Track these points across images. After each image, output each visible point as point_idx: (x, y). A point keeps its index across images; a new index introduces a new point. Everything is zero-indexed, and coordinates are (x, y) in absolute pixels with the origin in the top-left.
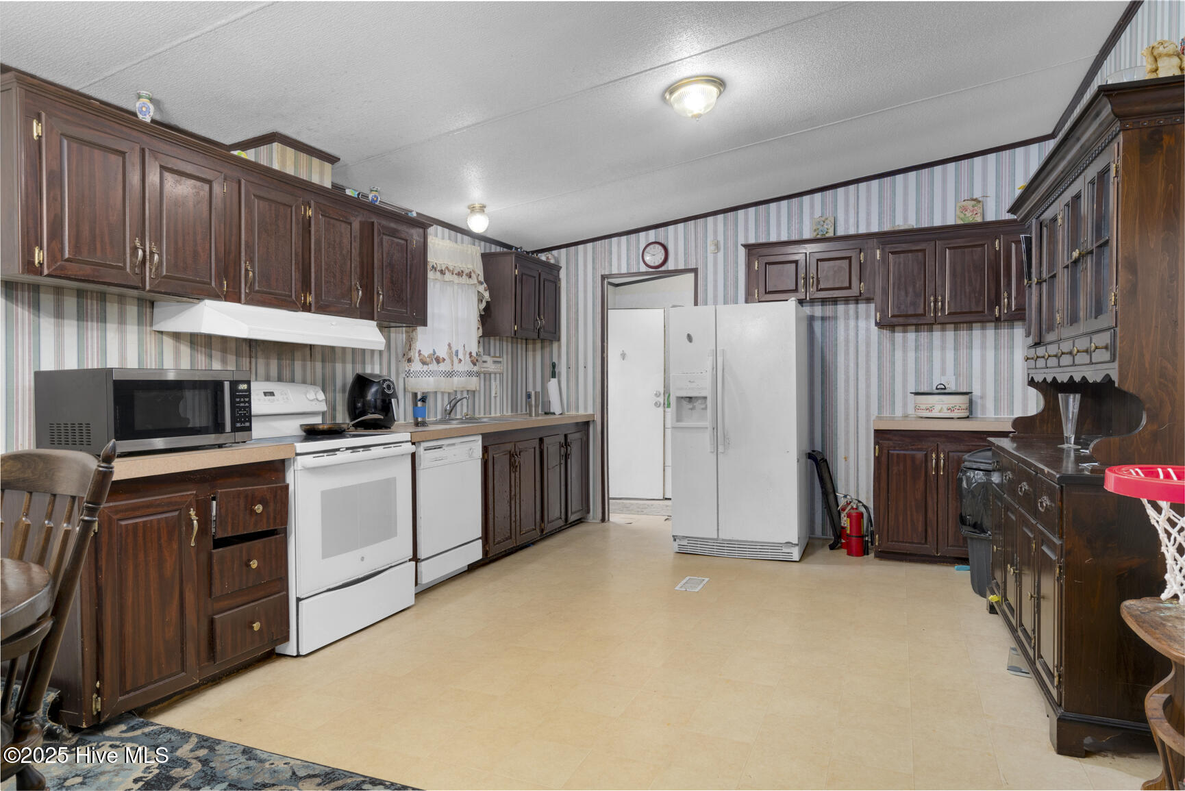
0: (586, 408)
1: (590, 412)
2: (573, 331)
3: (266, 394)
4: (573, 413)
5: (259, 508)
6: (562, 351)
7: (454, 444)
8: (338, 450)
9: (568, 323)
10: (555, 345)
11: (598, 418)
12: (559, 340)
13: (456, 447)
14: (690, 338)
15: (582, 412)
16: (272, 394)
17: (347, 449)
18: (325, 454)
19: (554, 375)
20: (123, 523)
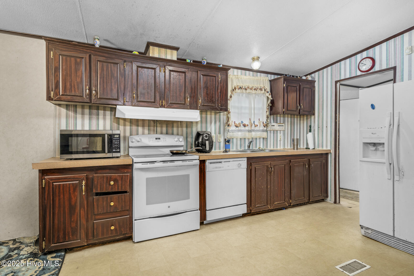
0: (327, 146)
1: (329, 148)
2: (321, 110)
3: (156, 139)
4: (320, 148)
5: (112, 183)
6: (315, 120)
7: (229, 161)
8: (156, 162)
9: (318, 107)
10: (313, 117)
11: (333, 151)
12: (314, 114)
13: (230, 163)
14: (373, 107)
15: (325, 148)
16: (159, 139)
17: (161, 162)
18: (149, 163)
19: (310, 131)
20: (54, 184)
